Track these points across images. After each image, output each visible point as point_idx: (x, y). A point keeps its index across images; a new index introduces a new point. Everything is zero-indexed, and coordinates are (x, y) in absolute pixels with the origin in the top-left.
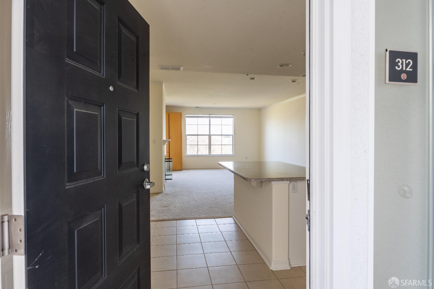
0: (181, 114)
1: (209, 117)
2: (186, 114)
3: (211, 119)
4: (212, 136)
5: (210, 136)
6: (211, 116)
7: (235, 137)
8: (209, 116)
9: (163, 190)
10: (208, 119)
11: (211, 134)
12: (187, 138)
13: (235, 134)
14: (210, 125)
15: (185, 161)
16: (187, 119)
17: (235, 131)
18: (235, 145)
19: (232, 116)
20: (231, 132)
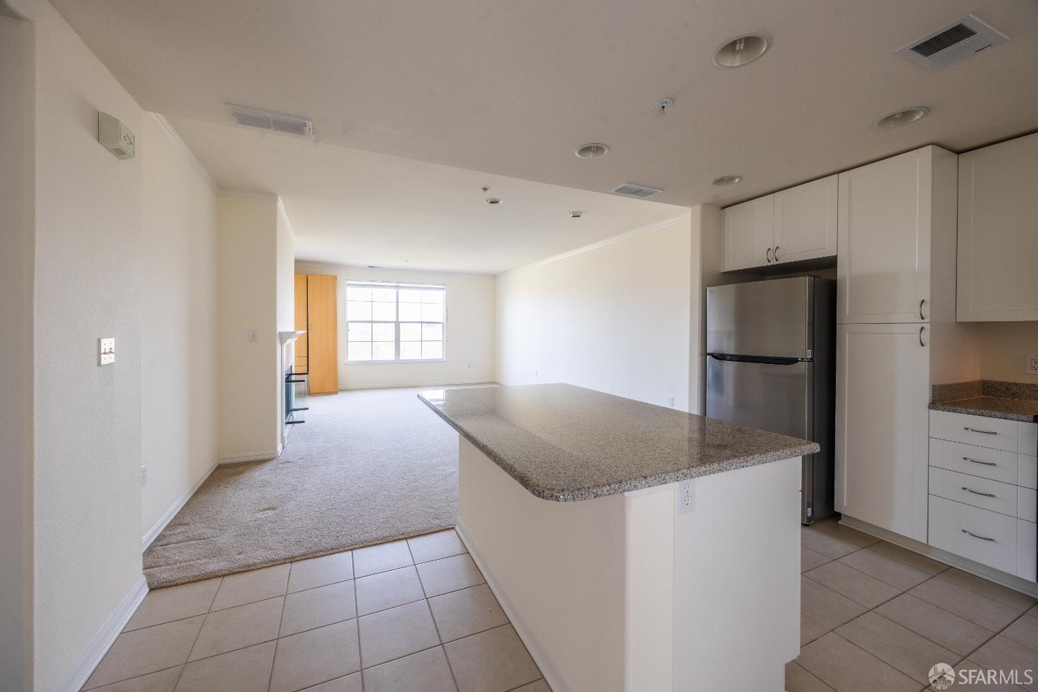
0: (335, 278)
1: (397, 286)
2: (347, 280)
3: (401, 291)
4: (401, 324)
5: (397, 324)
6: (400, 285)
7: (449, 324)
8: (396, 284)
9: (276, 452)
10: (394, 291)
11: (400, 320)
12: (349, 328)
13: (447, 321)
14: (397, 302)
15: (344, 373)
16: (350, 291)
17: (447, 315)
18: (447, 341)
19: (442, 287)
20: (440, 317)
